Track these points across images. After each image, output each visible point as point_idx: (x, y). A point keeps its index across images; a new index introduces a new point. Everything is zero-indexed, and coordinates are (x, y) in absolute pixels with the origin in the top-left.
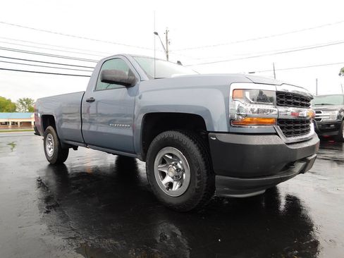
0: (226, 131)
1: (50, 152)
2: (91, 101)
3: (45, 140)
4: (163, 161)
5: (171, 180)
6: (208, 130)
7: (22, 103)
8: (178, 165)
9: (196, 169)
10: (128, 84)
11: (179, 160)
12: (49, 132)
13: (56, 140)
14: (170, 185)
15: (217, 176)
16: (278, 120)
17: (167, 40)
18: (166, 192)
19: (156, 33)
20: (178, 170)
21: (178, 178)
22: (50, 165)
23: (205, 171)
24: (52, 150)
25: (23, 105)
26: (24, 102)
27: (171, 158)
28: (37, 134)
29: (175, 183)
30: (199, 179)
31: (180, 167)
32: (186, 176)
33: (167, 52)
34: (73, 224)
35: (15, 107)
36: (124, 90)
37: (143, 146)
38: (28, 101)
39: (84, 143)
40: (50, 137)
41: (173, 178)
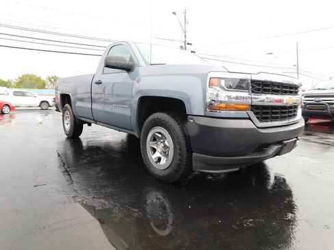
0: (203, 114)
1: (68, 127)
2: (99, 83)
3: (63, 116)
4: (154, 139)
5: (160, 155)
6: (187, 113)
7: (50, 80)
8: (166, 142)
9: (178, 147)
10: (128, 69)
11: (166, 138)
12: (67, 109)
13: (72, 116)
14: (159, 159)
15: (194, 154)
16: (252, 106)
17: (185, 20)
18: (155, 165)
19: (174, 13)
20: (165, 147)
21: (165, 154)
22: (68, 138)
23: (185, 149)
24: (69, 125)
25: (52, 82)
26: (52, 80)
27: (160, 136)
28: (58, 110)
29: (163, 158)
30: (180, 155)
31: (167, 144)
32: (171, 153)
33: (185, 32)
34: (76, 187)
35: (44, 84)
36: (125, 74)
37: (139, 125)
38: (55, 79)
39: (94, 120)
40: (68, 114)
41: (161, 153)
